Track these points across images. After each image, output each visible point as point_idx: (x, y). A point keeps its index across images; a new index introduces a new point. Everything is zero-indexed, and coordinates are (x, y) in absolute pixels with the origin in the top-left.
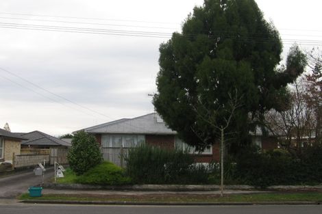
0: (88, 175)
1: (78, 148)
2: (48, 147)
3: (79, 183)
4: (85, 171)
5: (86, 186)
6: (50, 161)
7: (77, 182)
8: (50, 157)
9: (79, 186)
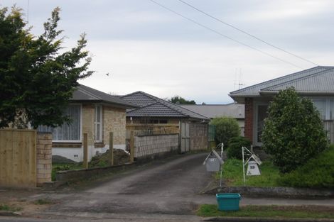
0: (306, 171)
1: (285, 122)
2: (164, 120)
3: (290, 186)
4: (299, 164)
5: (302, 192)
6: (180, 146)
7: (287, 183)
8: (180, 139)
9: (289, 190)
